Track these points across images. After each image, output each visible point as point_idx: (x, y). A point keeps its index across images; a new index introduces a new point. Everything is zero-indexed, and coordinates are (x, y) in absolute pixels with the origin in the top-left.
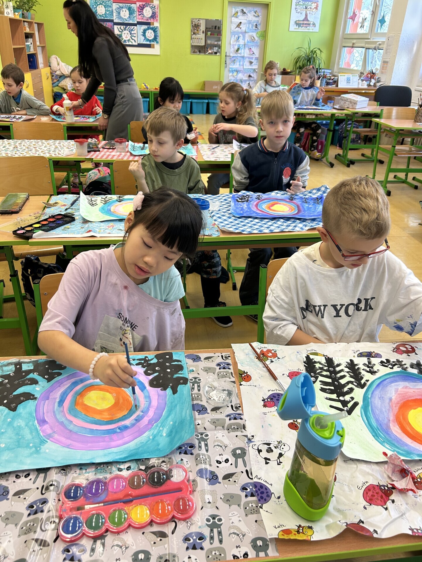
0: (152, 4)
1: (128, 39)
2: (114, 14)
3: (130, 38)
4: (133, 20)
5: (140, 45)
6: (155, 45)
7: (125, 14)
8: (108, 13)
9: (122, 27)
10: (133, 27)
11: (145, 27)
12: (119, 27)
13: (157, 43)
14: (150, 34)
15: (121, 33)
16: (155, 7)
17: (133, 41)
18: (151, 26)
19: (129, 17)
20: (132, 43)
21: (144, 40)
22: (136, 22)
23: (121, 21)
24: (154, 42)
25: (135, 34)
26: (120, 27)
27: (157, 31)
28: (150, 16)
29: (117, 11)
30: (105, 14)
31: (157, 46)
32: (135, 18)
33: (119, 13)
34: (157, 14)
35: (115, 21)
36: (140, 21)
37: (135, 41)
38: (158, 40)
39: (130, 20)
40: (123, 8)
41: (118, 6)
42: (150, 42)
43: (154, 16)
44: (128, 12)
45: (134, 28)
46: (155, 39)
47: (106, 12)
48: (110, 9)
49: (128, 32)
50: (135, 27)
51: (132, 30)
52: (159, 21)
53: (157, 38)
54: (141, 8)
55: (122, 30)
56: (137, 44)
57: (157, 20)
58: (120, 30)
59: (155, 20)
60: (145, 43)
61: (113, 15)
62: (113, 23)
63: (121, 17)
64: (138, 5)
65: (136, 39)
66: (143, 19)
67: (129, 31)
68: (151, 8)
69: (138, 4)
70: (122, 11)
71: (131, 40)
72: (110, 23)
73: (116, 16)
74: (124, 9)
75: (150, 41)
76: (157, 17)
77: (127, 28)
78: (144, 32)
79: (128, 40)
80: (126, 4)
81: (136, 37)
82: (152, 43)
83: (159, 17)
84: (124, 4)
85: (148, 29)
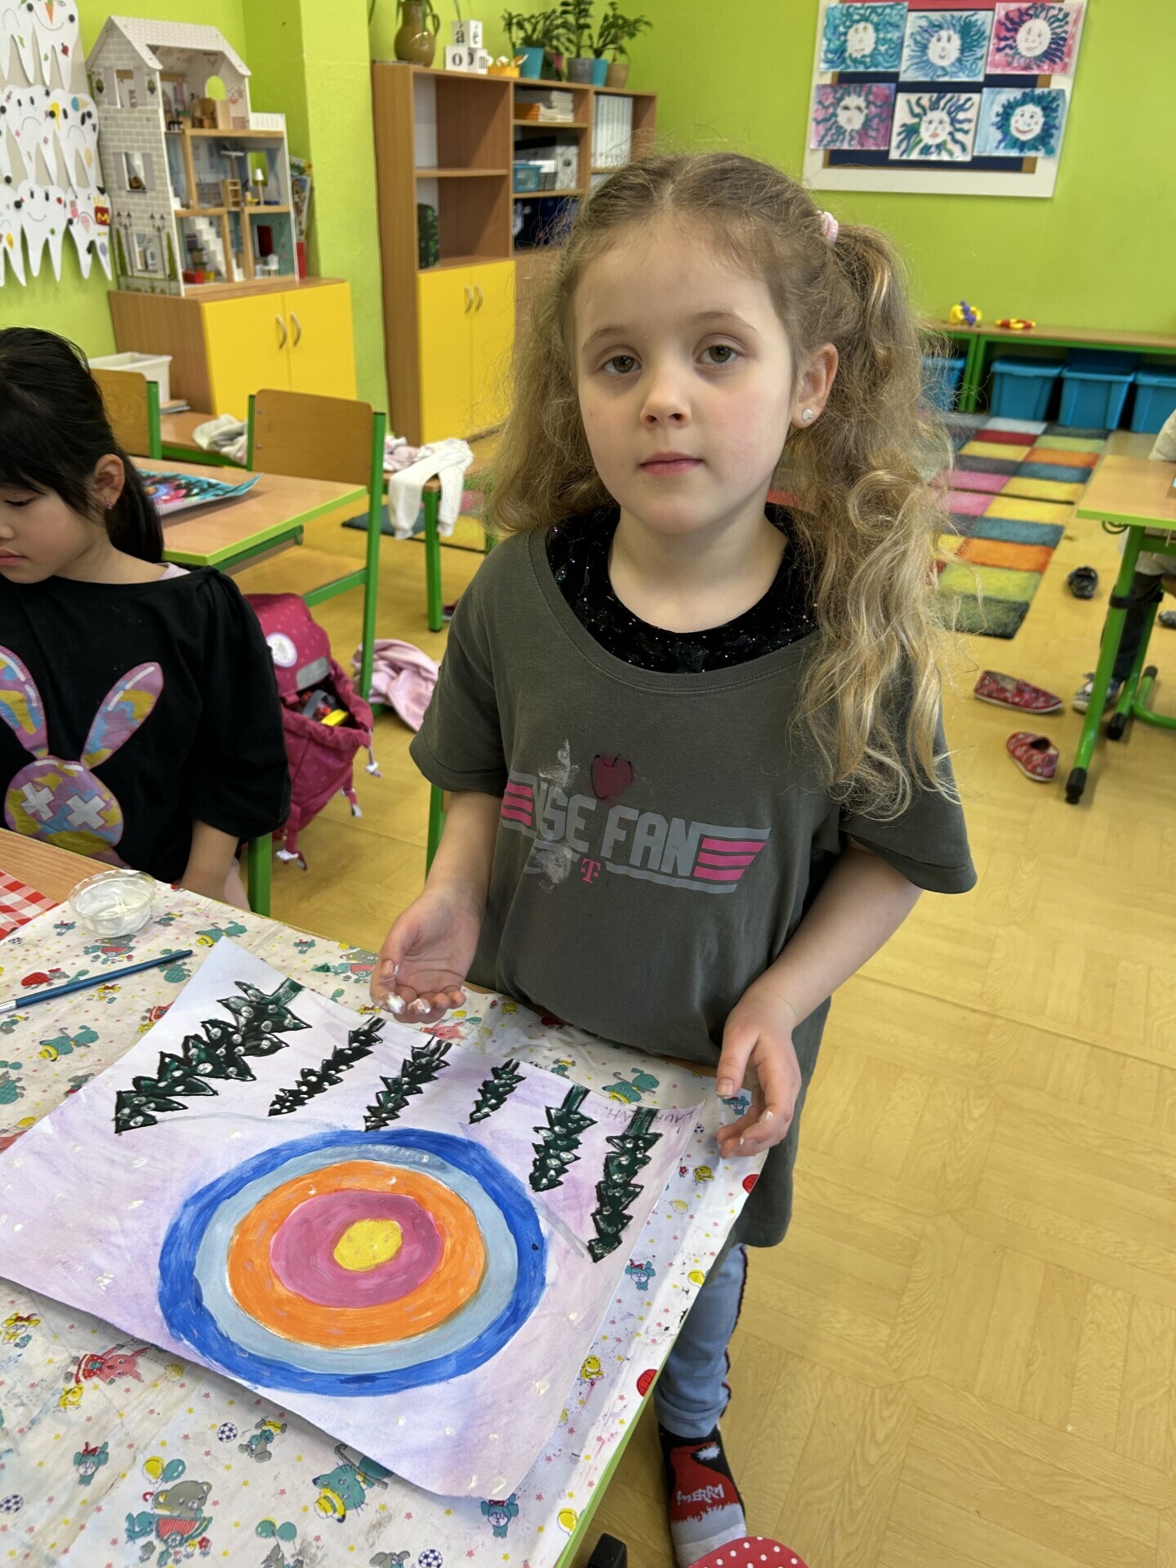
0: (1058, 5)
1: (938, 140)
2: (906, 52)
3: (949, 139)
4: (971, 70)
5: (981, 164)
6: (1040, 164)
7: (943, 49)
8: (883, 48)
9: (926, 99)
10: (964, 96)
11: (1014, 94)
12: (913, 97)
13: (1050, 152)
14: (1027, 121)
15: (916, 120)
16: (1067, 15)
17: (956, 149)
18: (1038, 91)
19: (959, 60)
20: (951, 153)
21: (1000, 142)
22: (981, 79)
23: (926, 75)
24: (1036, 149)
25: (969, 121)
26: (919, 99)
27: (1055, 110)
28: (1038, 52)
29: (916, 42)
30: (872, 55)
31: (1046, 168)
32: (981, 63)
33: (924, 48)
34: (1070, 42)
35: (903, 78)
36: (999, 71)
37: (964, 149)
38: (1053, 142)
39: (962, 70)
40: (940, 27)
41: (924, 23)
42: (1021, 150)
43: (1056, 52)
44: (956, 41)
45: (969, 99)
46: (1044, 140)
47: (876, 49)
48: (894, 35)
49: (943, 115)
50: (975, 97)
51: (961, 108)
52: (1072, 69)
53: (1051, 136)
54: (1013, 24)
55: (923, 108)
56: (967, 158)
57: (1065, 68)
58: (917, 110)
59: (1058, 67)
60: (1002, 153)
61: (899, 57)
62: (893, 86)
63: (928, 62)
64: (1003, 13)
65: (967, 140)
66: (1009, 64)
67: (949, 113)
68: (1051, 20)
69: (1001, 9)
70: (934, 40)
71: (951, 146)
72: (883, 86)
73: (912, 57)
74: (944, 34)
75: (1023, 146)
76: (1069, 54)
77: (942, 103)
78: (1008, 111)
79: (940, 147)
80: (956, 14)
81: (971, 134)
82: (1032, 154)
83: (1075, 55)
84: (948, 14)
85: (1023, 101)
